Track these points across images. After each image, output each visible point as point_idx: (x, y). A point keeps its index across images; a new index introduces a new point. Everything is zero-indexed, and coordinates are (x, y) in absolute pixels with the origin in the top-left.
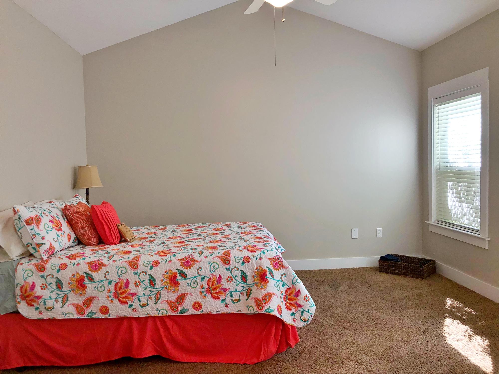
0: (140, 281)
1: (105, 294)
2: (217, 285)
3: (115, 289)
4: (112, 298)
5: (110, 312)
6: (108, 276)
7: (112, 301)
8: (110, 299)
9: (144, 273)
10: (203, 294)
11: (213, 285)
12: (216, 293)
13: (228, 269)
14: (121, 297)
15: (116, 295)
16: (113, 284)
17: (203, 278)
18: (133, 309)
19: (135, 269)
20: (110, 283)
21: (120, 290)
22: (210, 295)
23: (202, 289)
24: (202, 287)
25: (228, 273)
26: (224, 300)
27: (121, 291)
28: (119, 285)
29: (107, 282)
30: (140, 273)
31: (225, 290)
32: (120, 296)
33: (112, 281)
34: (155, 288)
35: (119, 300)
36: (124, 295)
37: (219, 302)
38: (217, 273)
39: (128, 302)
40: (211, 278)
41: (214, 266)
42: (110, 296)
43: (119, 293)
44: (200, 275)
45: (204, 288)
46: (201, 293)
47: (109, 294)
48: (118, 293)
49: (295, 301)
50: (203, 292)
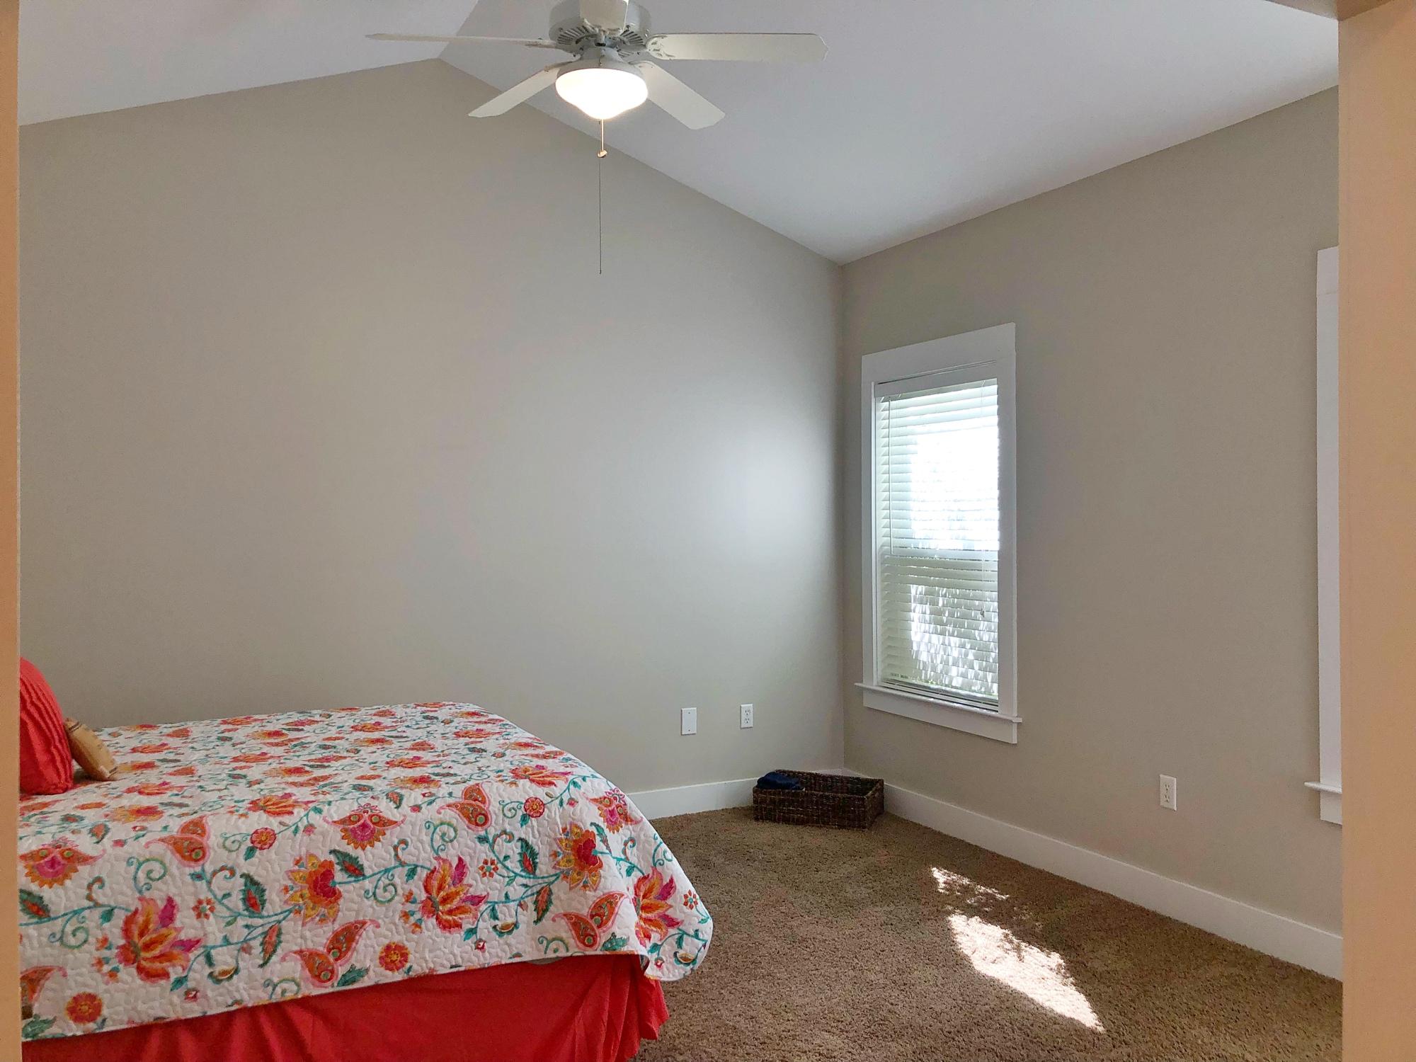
0: (213, 900)
1: (90, 952)
2: (453, 889)
3: (127, 932)
4: (114, 963)
5: (105, 1012)
6: (98, 895)
7: (113, 974)
8: (106, 968)
9: (227, 873)
10: (412, 920)
11: (440, 888)
12: (450, 912)
13: (482, 840)
14: (146, 959)
15: (129, 955)
16: (119, 918)
17: (412, 873)
18: (187, 993)
19: (196, 861)
20: (108, 915)
21: (141, 935)
22: (434, 920)
23: (409, 904)
24: (409, 898)
25: (483, 851)
26: (472, 931)
27: (147, 938)
28: (140, 919)
29: (97, 913)
30: (214, 873)
31: (476, 900)
32: (143, 954)
33: (116, 911)
34: (262, 917)
35: (140, 970)
36: (157, 952)
37: (458, 936)
38: (452, 855)
39: (170, 970)
40: (435, 868)
41: (444, 834)
42: (107, 961)
43: (140, 944)
44: (403, 864)
45: (414, 902)
46: (406, 915)
47: (105, 953)
48: (135, 946)
49: (660, 911)
50: (413, 913)
